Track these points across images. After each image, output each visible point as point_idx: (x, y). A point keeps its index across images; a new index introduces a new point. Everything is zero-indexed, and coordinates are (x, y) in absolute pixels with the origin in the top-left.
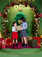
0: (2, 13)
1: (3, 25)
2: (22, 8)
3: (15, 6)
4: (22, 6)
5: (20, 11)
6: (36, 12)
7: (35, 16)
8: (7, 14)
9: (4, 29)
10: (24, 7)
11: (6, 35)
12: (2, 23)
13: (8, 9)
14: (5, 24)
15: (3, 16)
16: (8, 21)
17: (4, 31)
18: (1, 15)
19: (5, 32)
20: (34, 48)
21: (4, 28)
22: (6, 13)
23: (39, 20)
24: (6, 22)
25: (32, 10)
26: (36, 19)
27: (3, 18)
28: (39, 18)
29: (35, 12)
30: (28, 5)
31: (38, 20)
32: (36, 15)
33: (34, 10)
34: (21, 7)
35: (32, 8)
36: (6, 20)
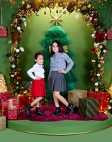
0: (9, 28)
1: (12, 59)
2: (59, 14)
3: (42, 10)
4: (60, 11)
5: (55, 24)
6: (97, 25)
7: (93, 35)
8: (21, 30)
9: (12, 69)
10: (65, 13)
11: (18, 85)
12: (8, 55)
13: (24, 19)
14: (16, 58)
15: (10, 36)
16: (22, 49)
17: (13, 76)
18: (5, 35)
19: (15, 77)
20: (89, 119)
21: (14, 66)
22: (19, 28)
23: (104, 48)
24: (18, 51)
25: (87, 20)
26: (96, 45)
27: (10, 42)
28: (104, 42)
29: (95, 27)
30: (75, 8)
31: (101, 47)
32: (97, 34)
33: (92, 21)
34: (57, 12)
35: (87, 16)
36: (18, 48)
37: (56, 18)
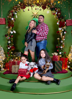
0: (6, 19)
2: (37, 11)
3: (27, 8)
4: (38, 9)
6: (60, 17)
7: (58, 23)
10: (40, 10)
11: (12, 54)
12: (6, 36)
13: (16, 13)
14: (11, 37)
15: (7, 24)
16: (15, 32)
17: (9, 48)
18: (4, 23)
19: (11, 49)
22: (13, 19)
24: (12, 33)
25: (54, 14)
26: (60, 29)
27: (7, 27)
28: (65, 27)
30: (47, 7)
31: (63, 30)
32: (60, 23)
33: (57, 15)
34: (36, 9)
35: (54, 12)
36: (12, 31)
37: (35, 13)
